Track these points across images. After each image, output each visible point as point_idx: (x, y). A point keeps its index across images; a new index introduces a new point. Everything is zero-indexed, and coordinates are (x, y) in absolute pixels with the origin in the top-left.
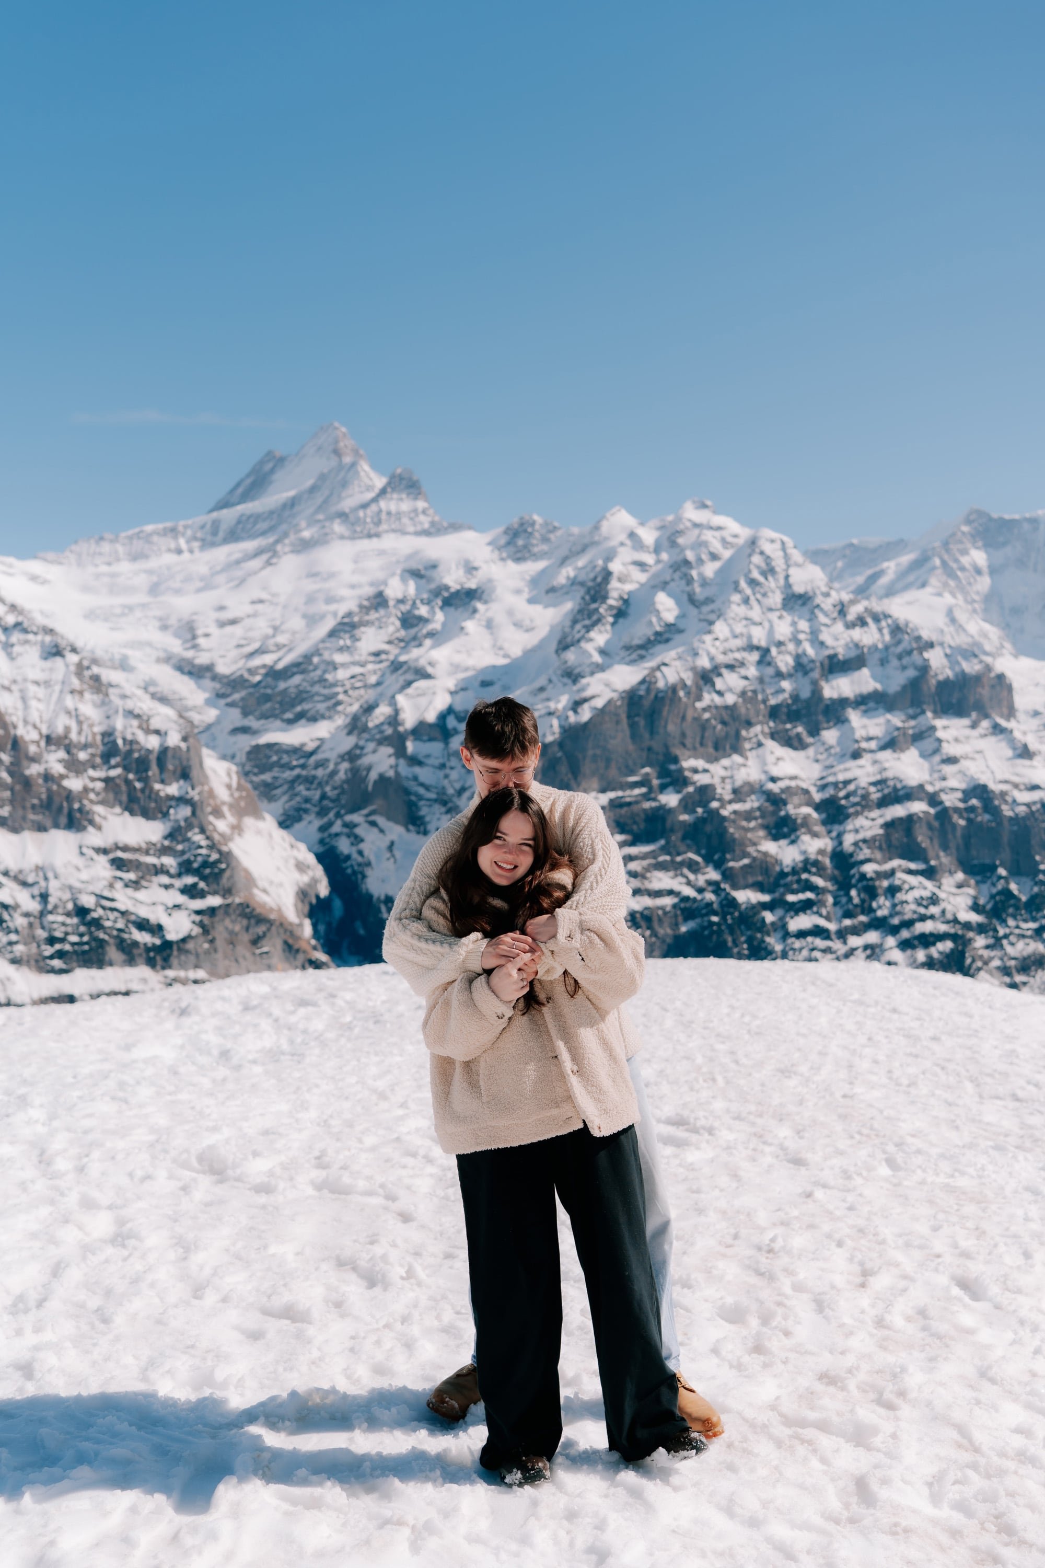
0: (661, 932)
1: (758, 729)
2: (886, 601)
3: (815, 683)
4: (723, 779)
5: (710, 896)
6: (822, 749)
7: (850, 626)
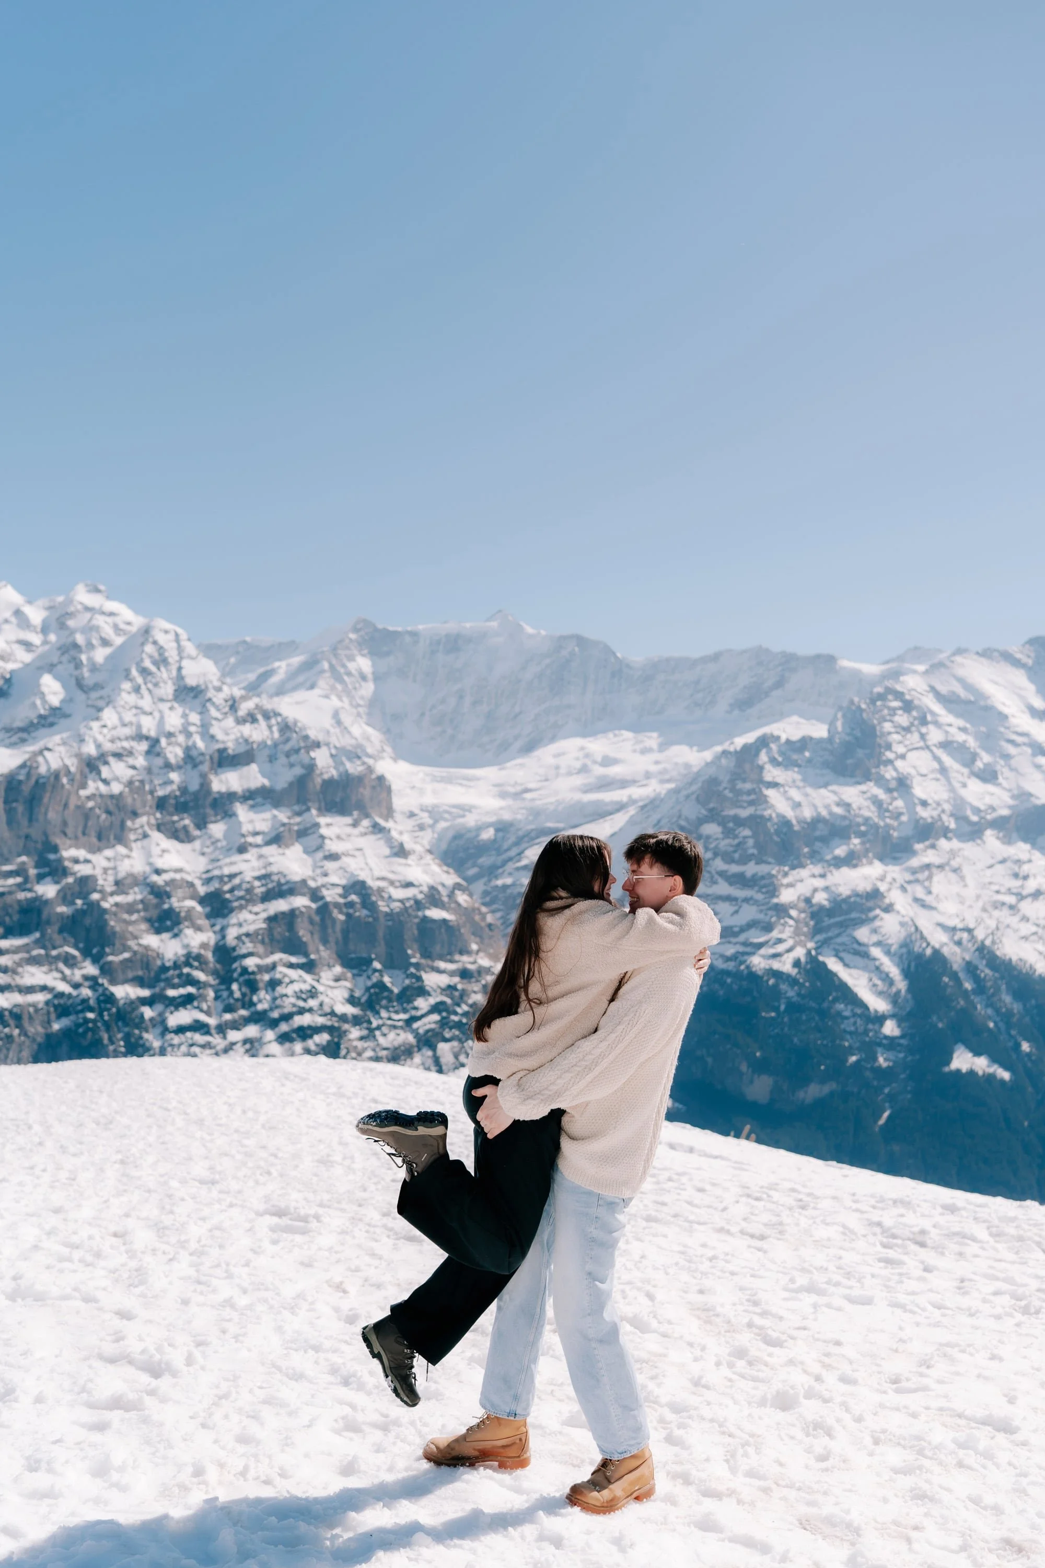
0: (31, 1030)
1: (143, 820)
2: (276, 699)
3: (204, 776)
4: (105, 870)
5: (86, 992)
6: (208, 843)
7: (240, 721)
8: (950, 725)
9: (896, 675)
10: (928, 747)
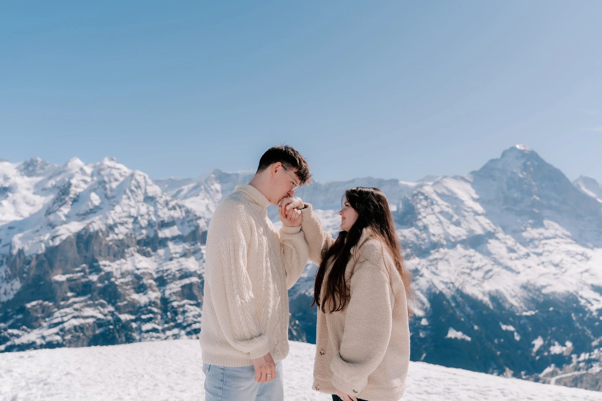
0: (87, 333)
1: (132, 249)
2: (184, 201)
3: (156, 232)
4: (117, 269)
5: (110, 318)
6: (158, 257)
7: (170, 209)
8: (442, 205)
9: (421, 186)
10: (434, 214)
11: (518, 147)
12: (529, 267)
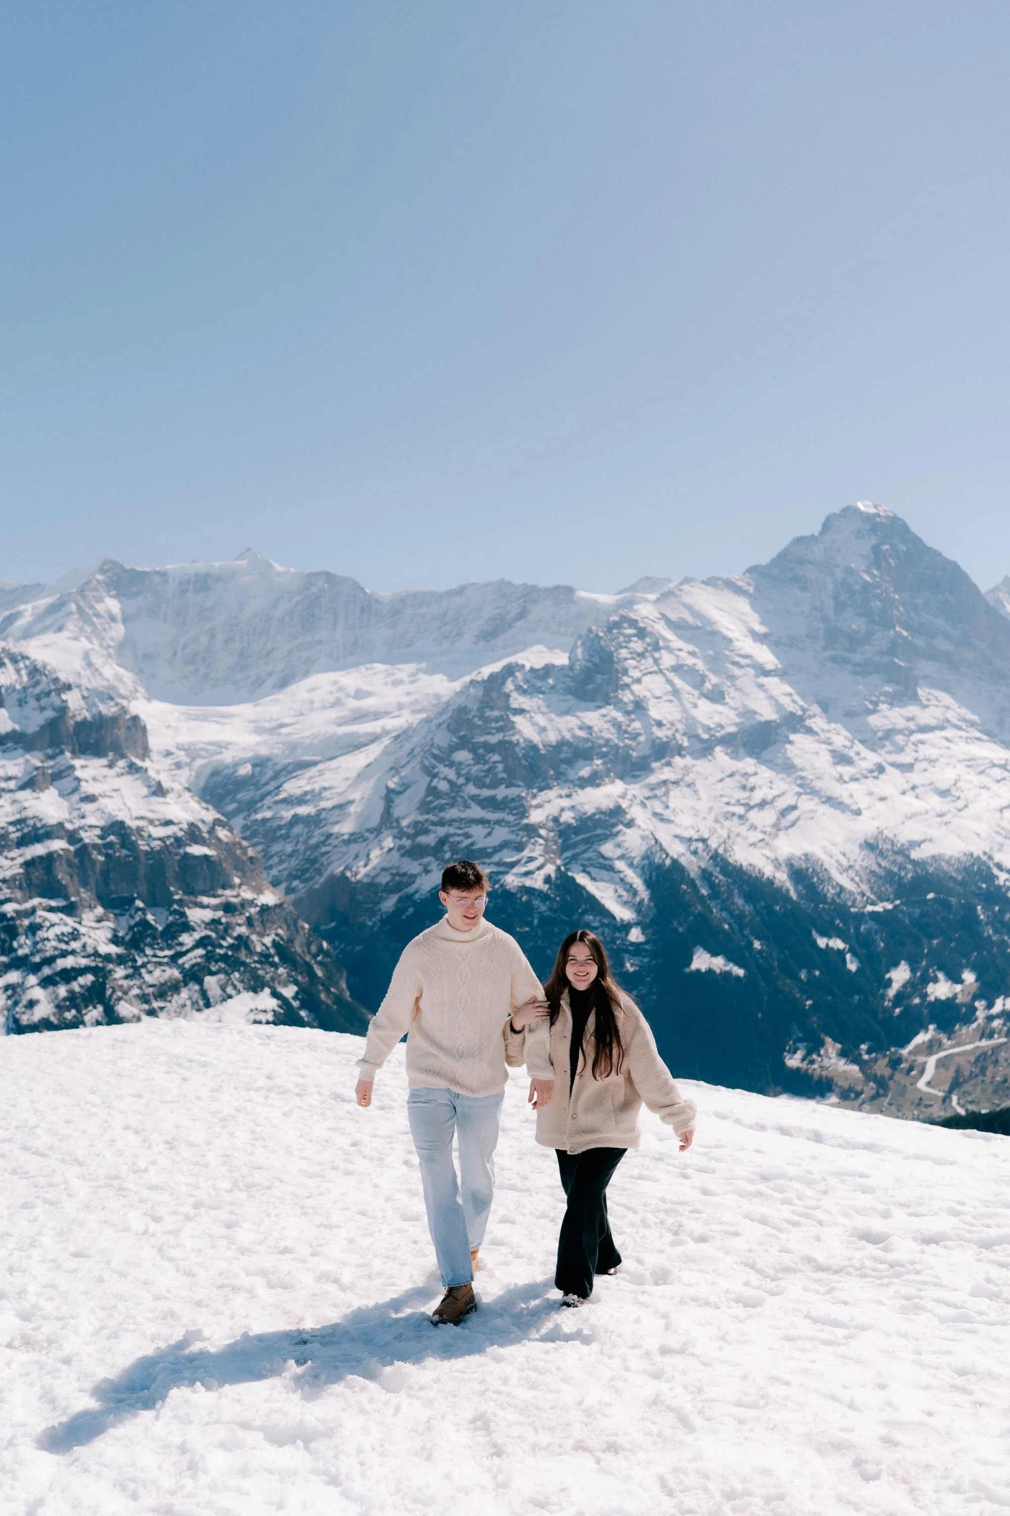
2: (24, 643)
8: (681, 650)
9: (630, 604)
10: (661, 671)
11: (861, 506)
12: (882, 799)
